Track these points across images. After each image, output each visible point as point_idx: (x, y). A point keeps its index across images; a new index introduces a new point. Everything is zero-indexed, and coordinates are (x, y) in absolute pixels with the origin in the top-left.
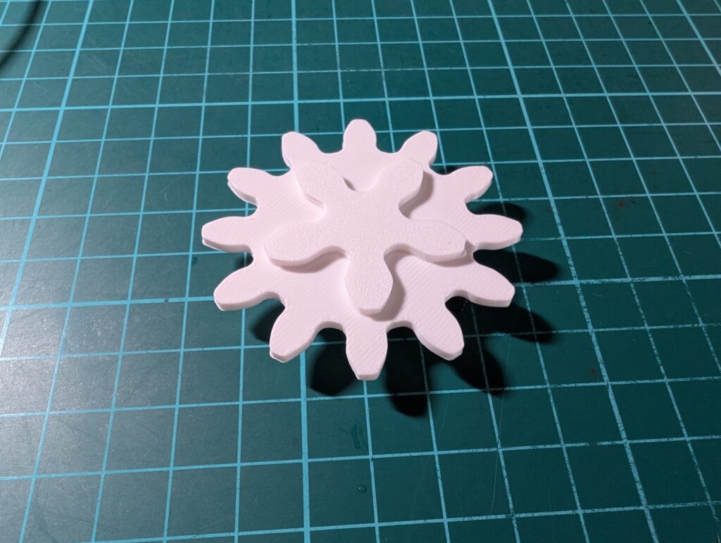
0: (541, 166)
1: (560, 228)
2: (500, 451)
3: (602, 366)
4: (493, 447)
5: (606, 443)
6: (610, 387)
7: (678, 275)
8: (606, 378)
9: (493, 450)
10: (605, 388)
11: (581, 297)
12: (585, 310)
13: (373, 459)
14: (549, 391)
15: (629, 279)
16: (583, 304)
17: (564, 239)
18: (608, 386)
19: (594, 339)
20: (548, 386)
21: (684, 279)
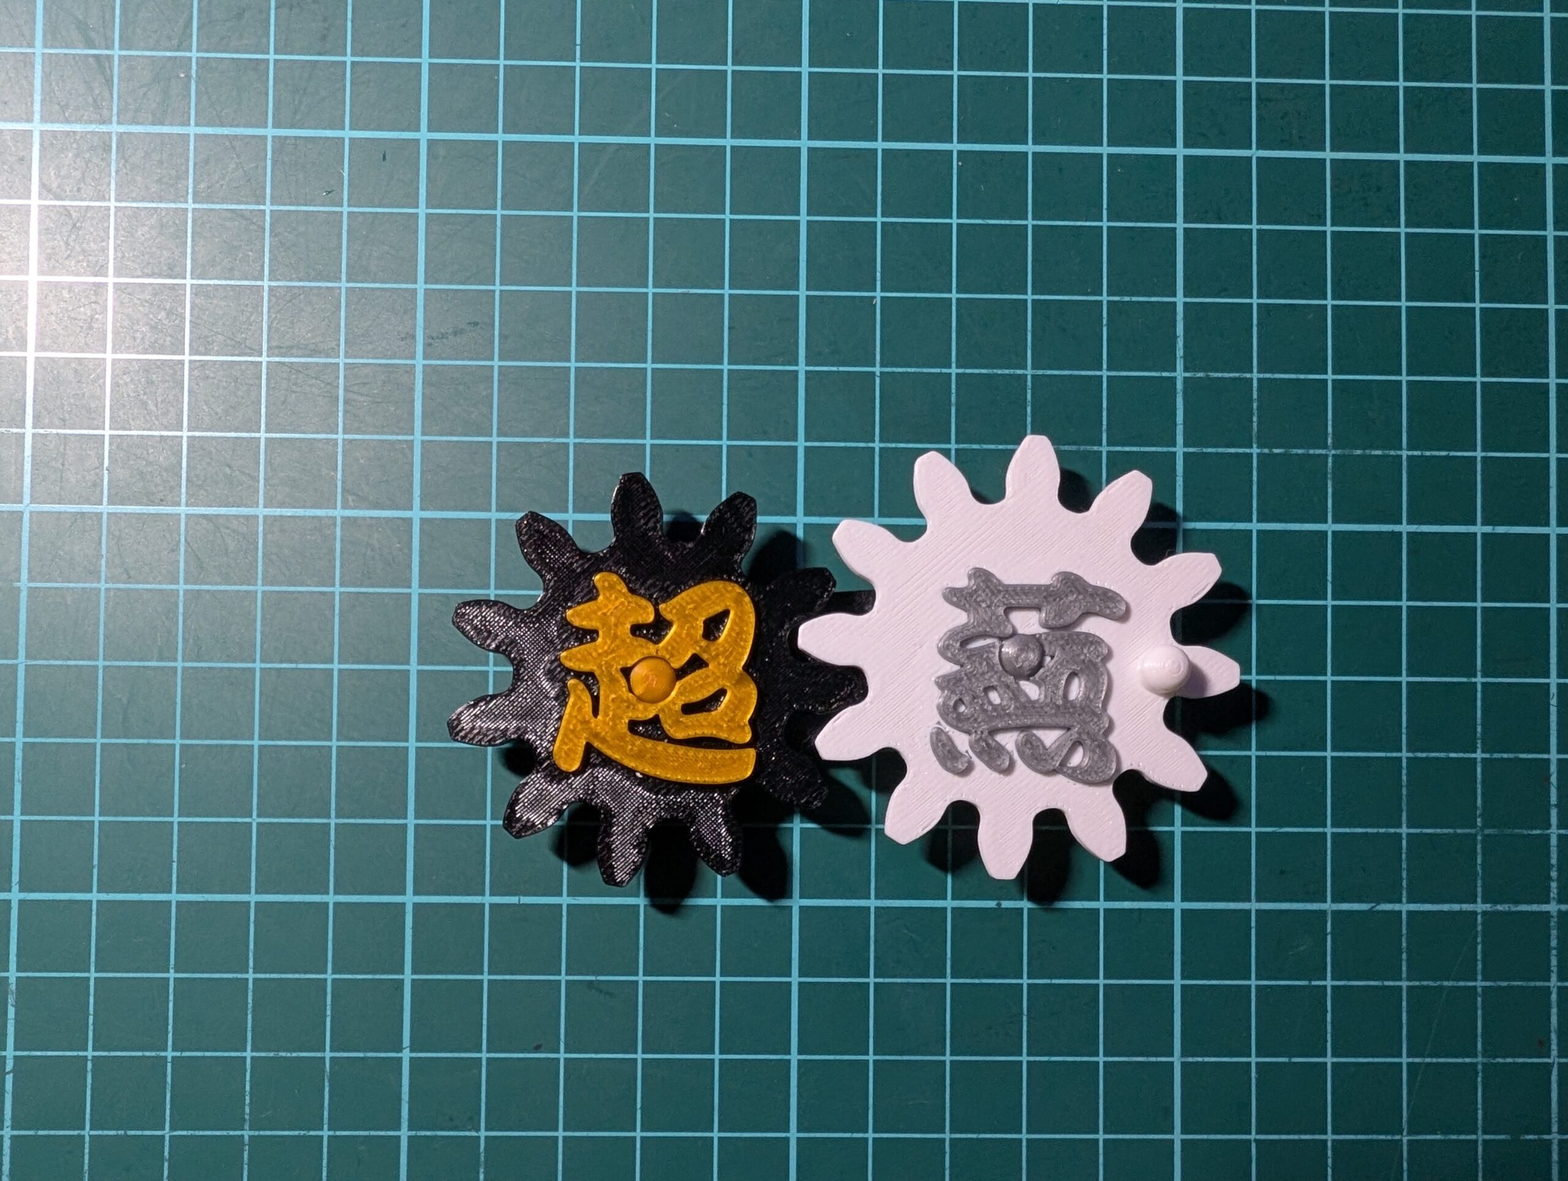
0: (1553, 689)
1: (1554, 814)
2: (1405, 1139)
3: (1554, 1037)
4: (1398, 1134)
5: (1531, 1137)
6: (1556, 1066)
8: (1554, 1052)
9: (1397, 1137)
11: (1554, 933)
12: (1554, 952)
13: (1256, 1140)
14: (1480, 1067)
16: (1554, 943)
17: (1554, 833)
18: (1554, 1063)
19: (1554, 997)
20: (1480, 1059)
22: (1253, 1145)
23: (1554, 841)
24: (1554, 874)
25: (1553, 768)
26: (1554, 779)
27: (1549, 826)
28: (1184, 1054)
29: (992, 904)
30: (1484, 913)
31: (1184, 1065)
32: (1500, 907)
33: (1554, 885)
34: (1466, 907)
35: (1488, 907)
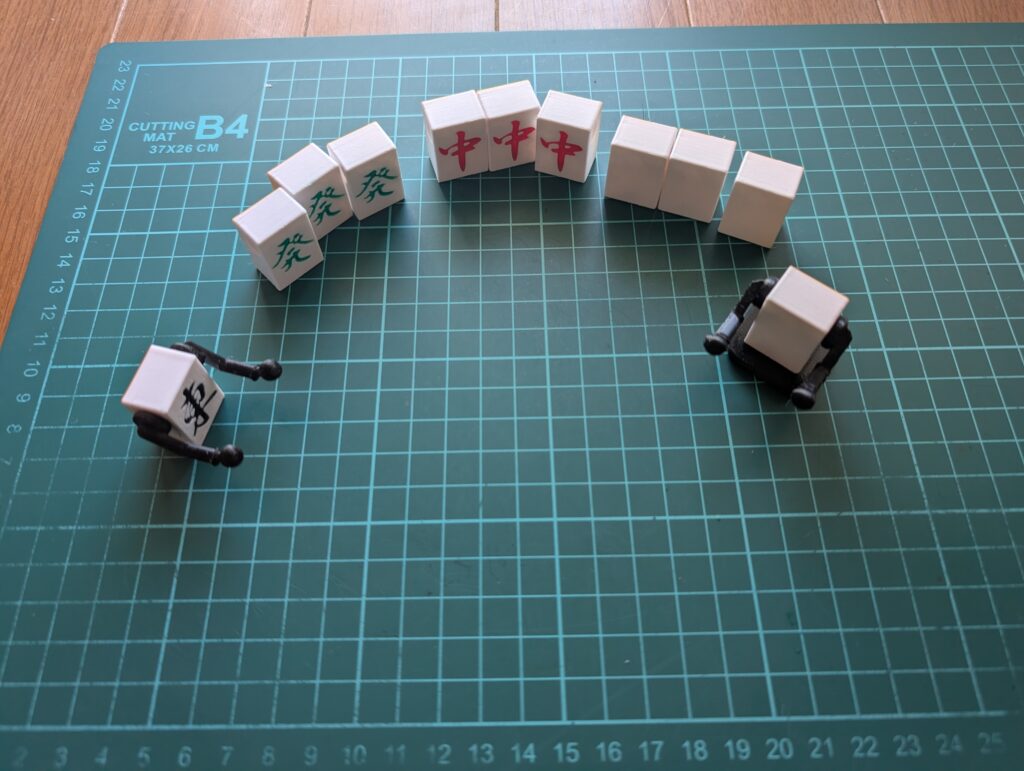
0: (902, 414)
1: (917, 469)
2: (881, 631)
3: (946, 575)
4: (877, 628)
5: (947, 628)
7: (1000, 507)
8: (948, 584)
10: (947, 591)
11: (932, 524)
12: (935, 533)
13: (802, 633)
14: (911, 592)
15: (965, 511)
16: (933, 529)
17: (920, 477)
18: (950, 589)
19: (941, 555)
20: (910, 588)
21: (1004, 511)
22: (802, 637)
23: (920, 481)
24: (925, 496)
25: (911, 448)
26: (913, 453)
27: (916, 474)
28: (758, 588)
29: (650, 518)
30: (895, 516)
31: (759, 595)
32: (902, 512)
33: (926, 501)
34: (885, 513)
35: (895, 512)
